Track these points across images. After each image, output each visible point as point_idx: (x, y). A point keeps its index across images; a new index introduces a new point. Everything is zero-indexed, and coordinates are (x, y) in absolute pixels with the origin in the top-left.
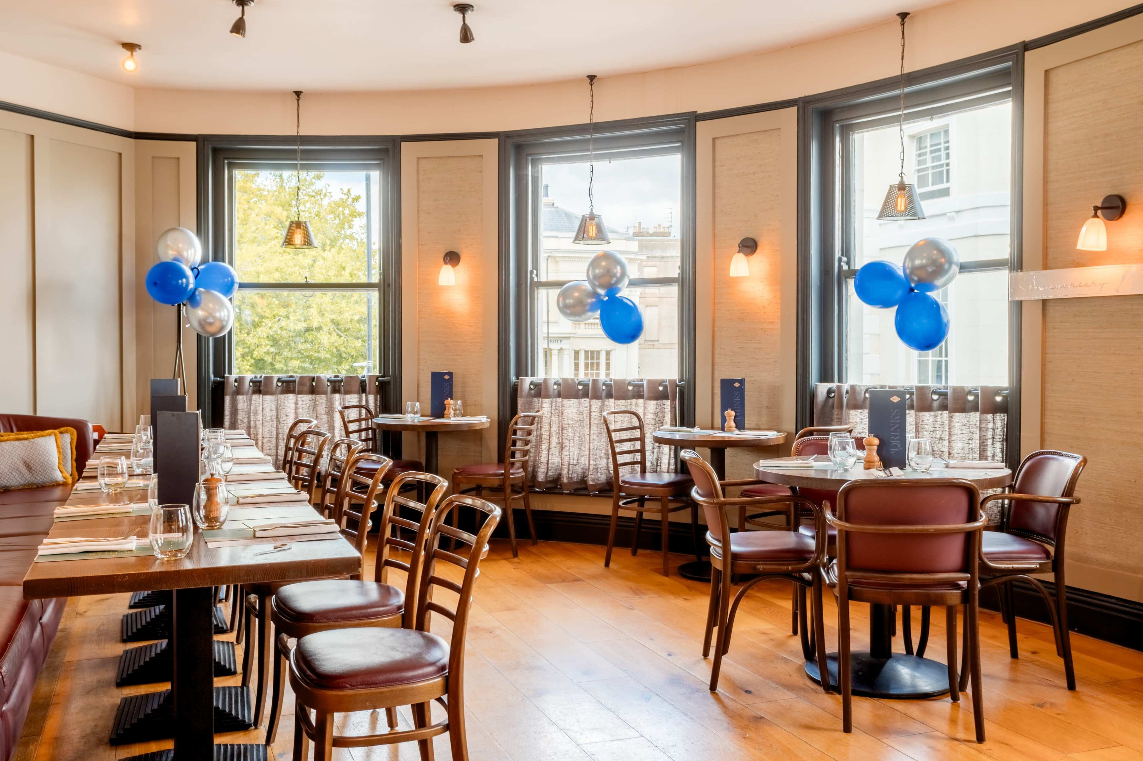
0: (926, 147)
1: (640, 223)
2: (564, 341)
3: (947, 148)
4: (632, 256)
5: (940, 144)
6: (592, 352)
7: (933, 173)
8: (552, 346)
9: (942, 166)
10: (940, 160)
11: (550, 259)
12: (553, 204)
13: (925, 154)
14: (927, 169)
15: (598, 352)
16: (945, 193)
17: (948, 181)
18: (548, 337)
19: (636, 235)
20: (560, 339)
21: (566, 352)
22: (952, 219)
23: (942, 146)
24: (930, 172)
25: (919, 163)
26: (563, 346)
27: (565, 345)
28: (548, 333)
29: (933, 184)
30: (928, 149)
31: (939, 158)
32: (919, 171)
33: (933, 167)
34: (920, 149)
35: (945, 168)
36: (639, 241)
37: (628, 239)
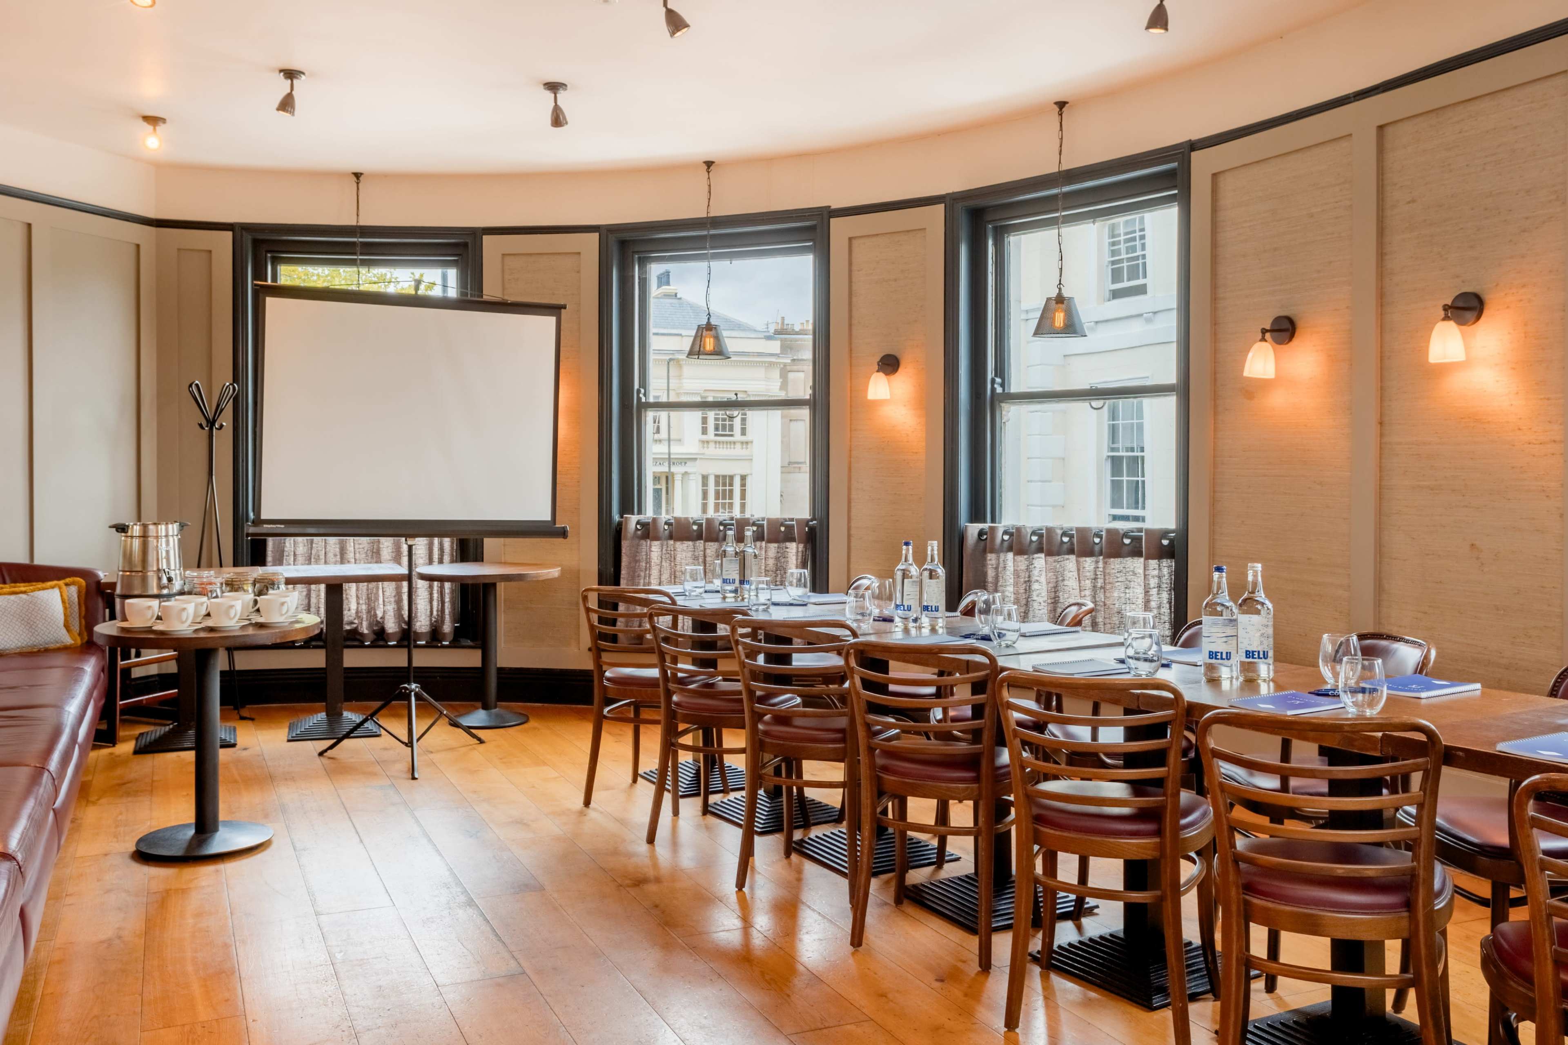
0: (1119, 235)
1: (783, 318)
2: (689, 463)
3: (1143, 237)
4: (773, 359)
5: (1135, 232)
6: (724, 477)
7: (1128, 266)
8: (674, 469)
9: (1137, 258)
10: (1136, 252)
11: (671, 363)
12: (676, 296)
13: (1119, 243)
14: (1120, 261)
15: (731, 478)
16: (1141, 290)
17: (1145, 276)
18: (669, 458)
19: (777, 332)
20: (683, 461)
21: (692, 477)
22: (1149, 321)
23: (1138, 234)
24: (1125, 264)
25: (1114, 253)
26: (689, 470)
27: (689, 468)
28: (669, 454)
29: (1129, 280)
30: (1122, 238)
31: (1133, 249)
32: (1113, 263)
33: (1129, 259)
34: (1113, 236)
35: (1140, 261)
36: (781, 340)
37: (769, 338)
